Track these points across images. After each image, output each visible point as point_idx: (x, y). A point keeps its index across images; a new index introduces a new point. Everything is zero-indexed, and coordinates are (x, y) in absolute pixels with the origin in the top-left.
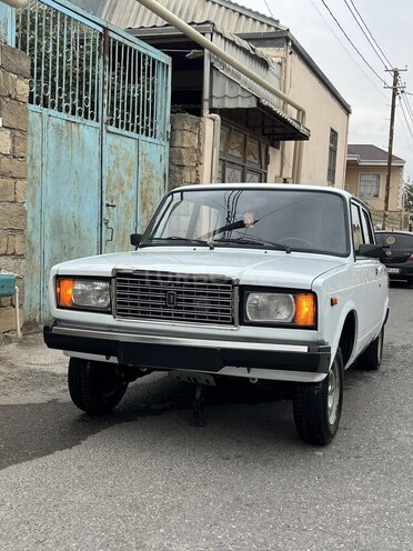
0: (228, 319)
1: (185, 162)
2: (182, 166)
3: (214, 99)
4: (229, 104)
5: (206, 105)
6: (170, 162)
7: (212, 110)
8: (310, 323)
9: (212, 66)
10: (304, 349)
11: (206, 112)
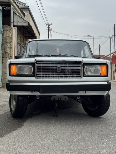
0: (80, 75)
1: (8, 41)
2: (7, 42)
3: (14, 23)
4: (20, 24)
5: (12, 24)
6: (3, 41)
7: (14, 26)
8: (106, 75)
9: (13, 12)
10: (106, 83)
11: (12, 26)
